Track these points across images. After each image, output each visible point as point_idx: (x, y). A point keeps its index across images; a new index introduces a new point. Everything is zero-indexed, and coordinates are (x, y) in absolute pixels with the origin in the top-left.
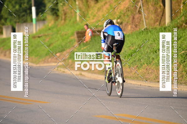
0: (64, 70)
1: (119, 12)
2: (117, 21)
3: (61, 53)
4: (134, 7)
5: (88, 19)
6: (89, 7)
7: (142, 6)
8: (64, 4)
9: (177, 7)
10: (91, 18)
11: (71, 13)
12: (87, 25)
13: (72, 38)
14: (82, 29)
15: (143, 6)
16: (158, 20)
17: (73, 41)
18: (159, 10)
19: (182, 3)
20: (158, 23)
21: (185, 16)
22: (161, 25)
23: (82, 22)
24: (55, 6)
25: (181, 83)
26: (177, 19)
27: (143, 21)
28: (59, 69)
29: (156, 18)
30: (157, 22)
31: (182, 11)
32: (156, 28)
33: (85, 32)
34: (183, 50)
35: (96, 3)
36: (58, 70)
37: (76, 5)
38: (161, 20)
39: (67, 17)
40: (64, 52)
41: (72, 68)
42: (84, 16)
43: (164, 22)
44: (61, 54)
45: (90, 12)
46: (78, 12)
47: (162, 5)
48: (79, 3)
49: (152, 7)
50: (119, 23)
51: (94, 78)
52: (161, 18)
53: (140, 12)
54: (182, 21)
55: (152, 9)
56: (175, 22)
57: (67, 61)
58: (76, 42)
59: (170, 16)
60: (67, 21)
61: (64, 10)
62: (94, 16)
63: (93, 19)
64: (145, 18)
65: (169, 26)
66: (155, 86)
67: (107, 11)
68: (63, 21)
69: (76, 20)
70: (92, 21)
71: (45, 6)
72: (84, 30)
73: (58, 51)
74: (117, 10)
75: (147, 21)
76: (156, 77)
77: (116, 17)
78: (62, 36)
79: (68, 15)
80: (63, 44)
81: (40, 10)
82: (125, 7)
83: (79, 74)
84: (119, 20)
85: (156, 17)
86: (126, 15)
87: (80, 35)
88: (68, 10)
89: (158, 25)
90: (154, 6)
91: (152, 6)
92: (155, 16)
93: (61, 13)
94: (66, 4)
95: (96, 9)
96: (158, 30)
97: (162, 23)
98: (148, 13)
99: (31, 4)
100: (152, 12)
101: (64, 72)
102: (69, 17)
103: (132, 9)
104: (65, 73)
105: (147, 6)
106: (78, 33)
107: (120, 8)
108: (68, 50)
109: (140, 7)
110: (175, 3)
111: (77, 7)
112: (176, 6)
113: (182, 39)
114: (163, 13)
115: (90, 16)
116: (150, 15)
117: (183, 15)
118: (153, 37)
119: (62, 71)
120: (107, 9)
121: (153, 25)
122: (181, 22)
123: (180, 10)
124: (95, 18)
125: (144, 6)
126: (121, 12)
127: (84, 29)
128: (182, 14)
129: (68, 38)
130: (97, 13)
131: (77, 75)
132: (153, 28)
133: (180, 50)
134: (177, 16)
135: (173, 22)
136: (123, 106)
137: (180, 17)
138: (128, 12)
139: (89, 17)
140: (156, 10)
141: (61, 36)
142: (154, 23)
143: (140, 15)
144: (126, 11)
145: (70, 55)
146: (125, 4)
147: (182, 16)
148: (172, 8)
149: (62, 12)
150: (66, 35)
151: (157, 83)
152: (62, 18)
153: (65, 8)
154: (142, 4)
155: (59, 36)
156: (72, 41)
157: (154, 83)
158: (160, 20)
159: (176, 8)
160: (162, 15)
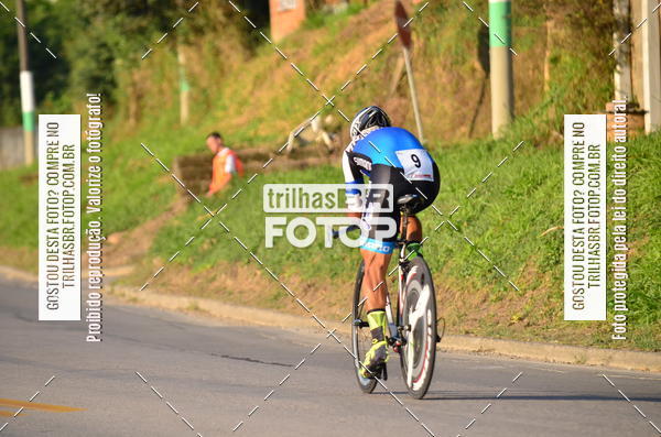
0: (133, 295)
1: (330, 88)
2: (322, 121)
3: (126, 233)
4: (381, 74)
5: (220, 114)
6: (222, 72)
7: (408, 69)
8: (135, 62)
9: (531, 72)
10: (232, 111)
11: (161, 92)
12: (217, 135)
13: (164, 180)
14: (198, 150)
15: (413, 70)
16: (464, 116)
17: (168, 192)
18: (469, 84)
19: (546, 60)
20: (465, 129)
21: (558, 105)
22: (475, 135)
23: (198, 125)
24: (103, 69)
25: (544, 338)
26: (532, 114)
27: (415, 122)
28: (117, 290)
29: (459, 112)
30: (462, 124)
31: (546, 88)
32: (457, 146)
33: (210, 159)
34: (552, 222)
35: (247, 60)
36: (112, 292)
37: (178, 65)
38: (475, 117)
39: (144, 106)
40: (137, 231)
41: (163, 284)
42: (205, 103)
43: (486, 124)
44: (126, 237)
45: (227, 91)
46: (185, 89)
47: (478, 65)
48: (189, 59)
49: (444, 74)
50: (330, 126)
51: (243, 321)
52: (477, 112)
53: (401, 90)
54: (547, 123)
55: (444, 80)
56: (524, 127)
57: (145, 261)
58: (177, 196)
59: (507, 104)
60: (147, 121)
61: (134, 84)
62: (243, 103)
63: (239, 113)
64: (420, 111)
65: (503, 140)
66: (456, 347)
67: (287, 87)
68: (132, 121)
69: (178, 119)
70: (236, 121)
71: (67, 70)
72: (207, 153)
73: (112, 228)
74: (322, 82)
75: (428, 121)
76: (459, 317)
77: (320, 107)
78: (127, 174)
79: (149, 101)
80: (133, 202)
81: (50, 83)
82: (350, 73)
83: (188, 309)
84: (329, 119)
85: (458, 109)
86: (353, 99)
87: (191, 168)
88: (148, 84)
89: (467, 133)
90: (451, 71)
91: (444, 69)
92: (456, 105)
93: (122, 93)
94: (144, 63)
95: (248, 80)
96: (467, 152)
97: (480, 128)
98: (432, 95)
99: (17, 63)
100: (444, 89)
101: (135, 300)
102: (152, 108)
103: (376, 78)
104: (138, 305)
105: (428, 71)
106: (185, 163)
107: (331, 76)
108: (150, 224)
109: (404, 74)
110: (524, 60)
111: (182, 71)
112: (528, 69)
113: (549, 183)
114: (483, 95)
115: (227, 102)
116: (438, 99)
117: (552, 101)
118: (450, 176)
119: (127, 298)
120: (287, 79)
121: (447, 137)
122: (544, 125)
123: (541, 83)
124: (246, 110)
125: (417, 70)
126: (334, 92)
127: (207, 147)
128: (548, 99)
129: (150, 181)
130: (252, 93)
131: (180, 310)
132: (448, 147)
133: (542, 224)
134: (530, 105)
135: (517, 123)
136: (342, 419)
137: (542, 108)
138: (360, 89)
139: (225, 108)
140: (457, 84)
141: (124, 174)
142: (453, 129)
143: (403, 101)
144: (356, 88)
145: (156, 241)
146: (349, 62)
147: (546, 105)
148: (515, 78)
149: (130, 90)
150: (141, 169)
151: (462, 338)
152: (127, 109)
153: (137, 76)
154: (411, 64)
155: (117, 172)
156: (163, 190)
157: (453, 338)
158: (472, 118)
159: (529, 76)
160: (481, 102)
